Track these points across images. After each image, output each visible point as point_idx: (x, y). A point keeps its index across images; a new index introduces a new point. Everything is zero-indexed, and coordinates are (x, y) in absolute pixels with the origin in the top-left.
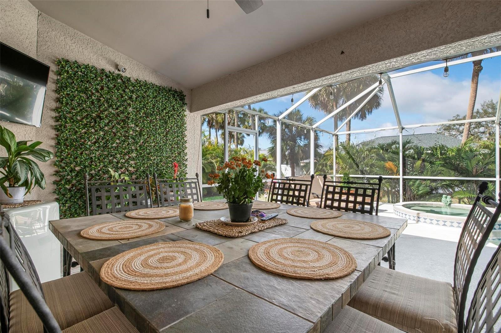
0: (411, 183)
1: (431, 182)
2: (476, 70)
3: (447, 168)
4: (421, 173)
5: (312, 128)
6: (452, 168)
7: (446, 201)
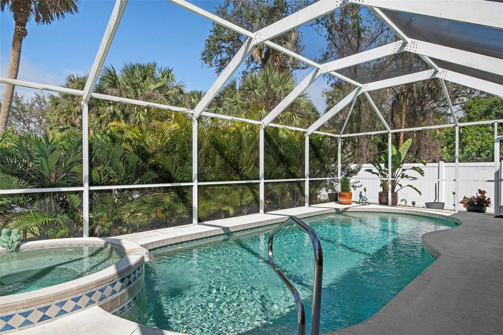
2: (19, 31)
3: (4, 172)
7: (9, 241)
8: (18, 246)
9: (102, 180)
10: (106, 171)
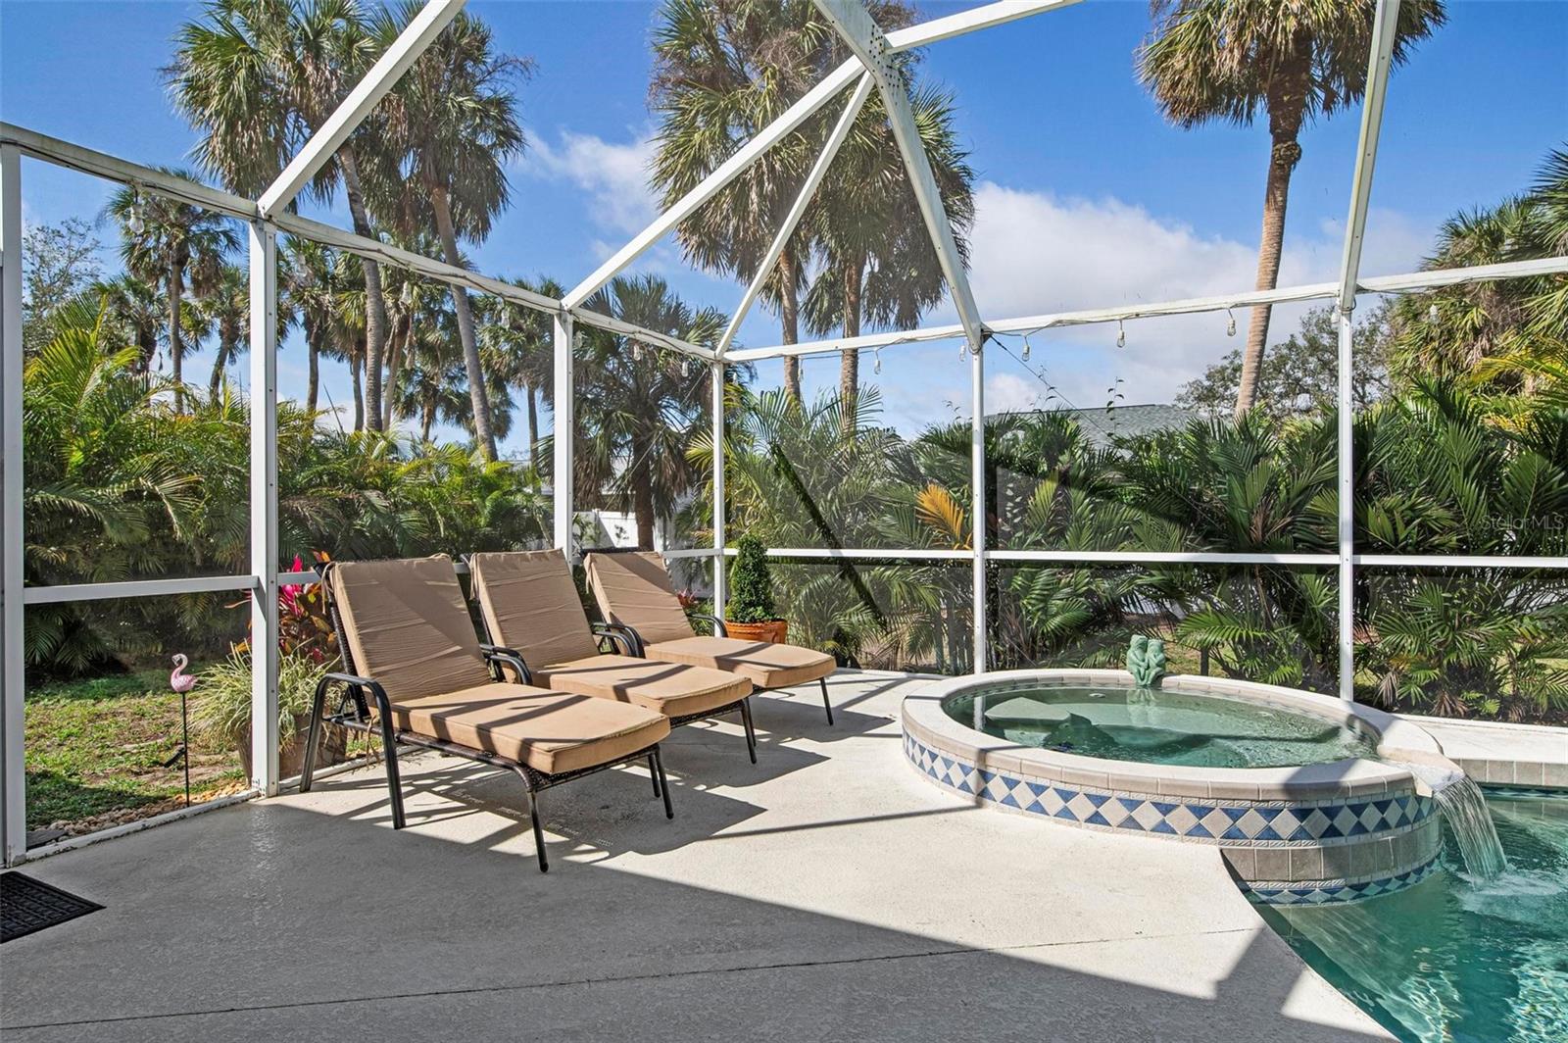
0: (1019, 580)
1: (1094, 576)
2: (1281, 158)
3: (1154, 513)
4: (1056, 539)
5: (561, 309)
6: (1174, 511)
7: (1141, 663)
8: (1158, 678)
9: (1402, 537)
10: (1413, 511)
